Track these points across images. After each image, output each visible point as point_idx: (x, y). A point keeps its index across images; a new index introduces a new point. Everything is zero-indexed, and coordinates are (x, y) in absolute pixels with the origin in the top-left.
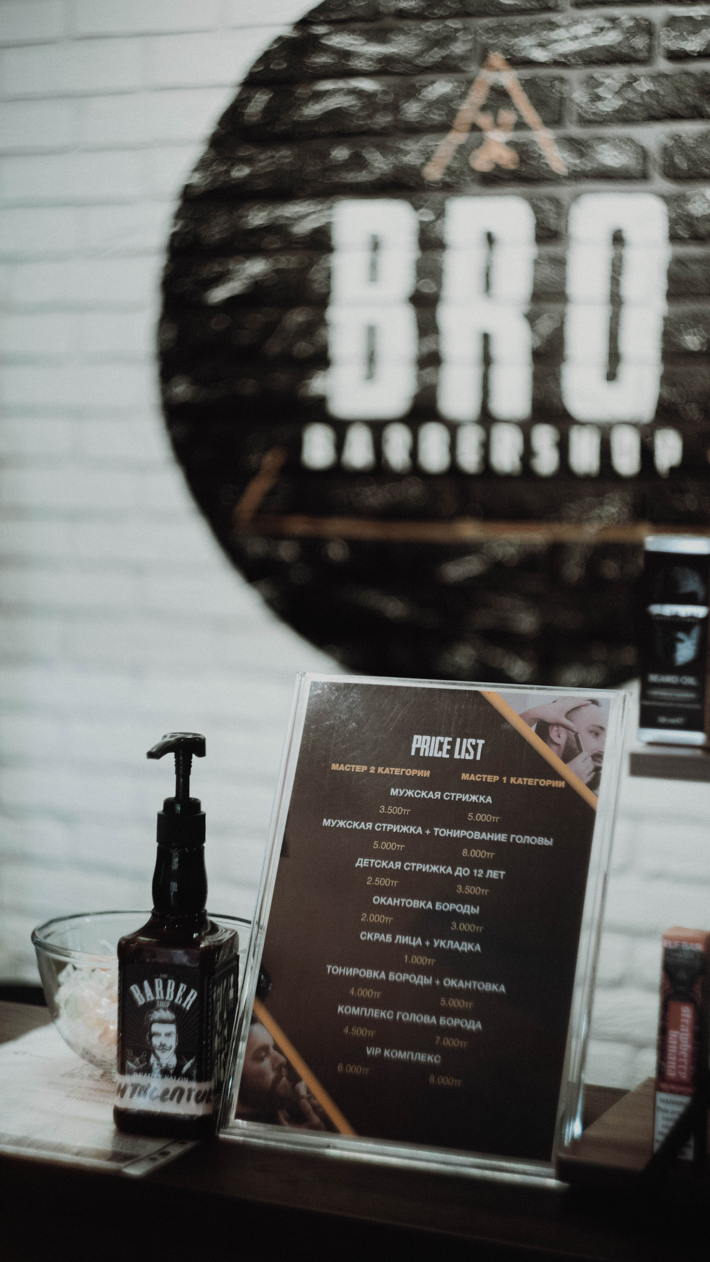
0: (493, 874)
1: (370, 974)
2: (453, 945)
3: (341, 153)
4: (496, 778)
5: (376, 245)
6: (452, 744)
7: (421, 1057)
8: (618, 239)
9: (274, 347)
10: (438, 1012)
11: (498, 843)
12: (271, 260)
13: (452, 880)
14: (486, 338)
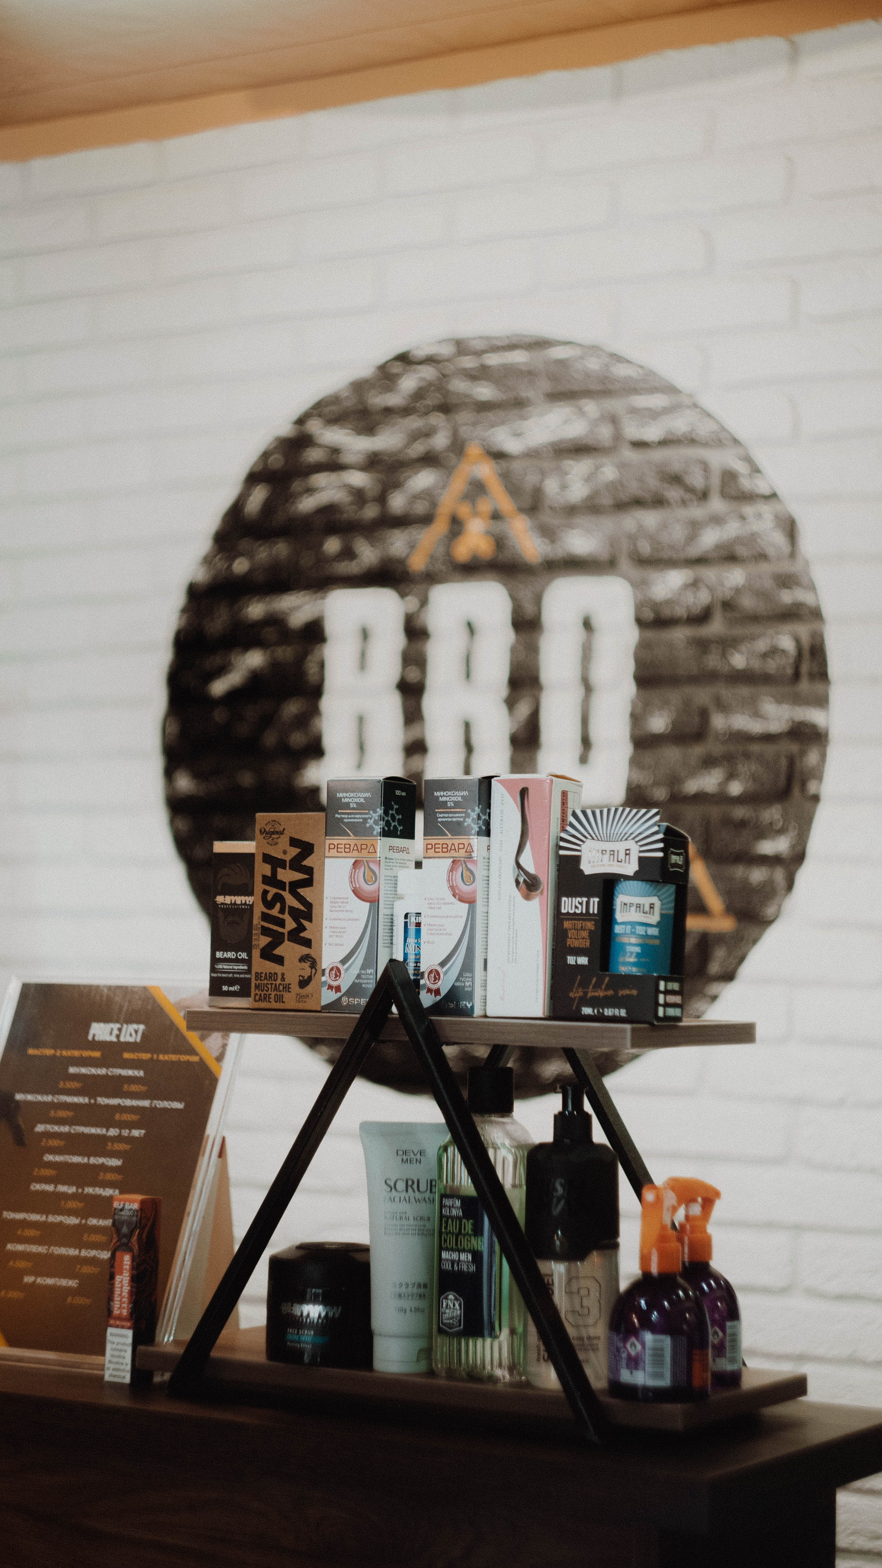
0: (136, 1133)
1: (35, 1217)
2: (99, 1191)
3: (332, 545)
4: (149, 1056)
5: (365, 634)
6: (120, 1030)
7: (64, 1282)
8: (587, 625)
9: (270, 739)
10: (80, 1246)
11: (144, 1108)
12: (268, 652)
13: (104, 1138)
14: (467, 726)
